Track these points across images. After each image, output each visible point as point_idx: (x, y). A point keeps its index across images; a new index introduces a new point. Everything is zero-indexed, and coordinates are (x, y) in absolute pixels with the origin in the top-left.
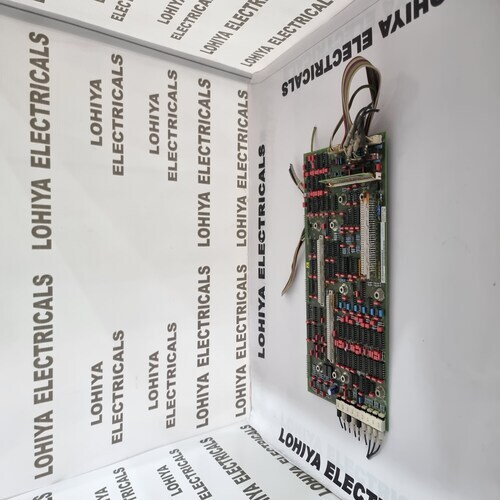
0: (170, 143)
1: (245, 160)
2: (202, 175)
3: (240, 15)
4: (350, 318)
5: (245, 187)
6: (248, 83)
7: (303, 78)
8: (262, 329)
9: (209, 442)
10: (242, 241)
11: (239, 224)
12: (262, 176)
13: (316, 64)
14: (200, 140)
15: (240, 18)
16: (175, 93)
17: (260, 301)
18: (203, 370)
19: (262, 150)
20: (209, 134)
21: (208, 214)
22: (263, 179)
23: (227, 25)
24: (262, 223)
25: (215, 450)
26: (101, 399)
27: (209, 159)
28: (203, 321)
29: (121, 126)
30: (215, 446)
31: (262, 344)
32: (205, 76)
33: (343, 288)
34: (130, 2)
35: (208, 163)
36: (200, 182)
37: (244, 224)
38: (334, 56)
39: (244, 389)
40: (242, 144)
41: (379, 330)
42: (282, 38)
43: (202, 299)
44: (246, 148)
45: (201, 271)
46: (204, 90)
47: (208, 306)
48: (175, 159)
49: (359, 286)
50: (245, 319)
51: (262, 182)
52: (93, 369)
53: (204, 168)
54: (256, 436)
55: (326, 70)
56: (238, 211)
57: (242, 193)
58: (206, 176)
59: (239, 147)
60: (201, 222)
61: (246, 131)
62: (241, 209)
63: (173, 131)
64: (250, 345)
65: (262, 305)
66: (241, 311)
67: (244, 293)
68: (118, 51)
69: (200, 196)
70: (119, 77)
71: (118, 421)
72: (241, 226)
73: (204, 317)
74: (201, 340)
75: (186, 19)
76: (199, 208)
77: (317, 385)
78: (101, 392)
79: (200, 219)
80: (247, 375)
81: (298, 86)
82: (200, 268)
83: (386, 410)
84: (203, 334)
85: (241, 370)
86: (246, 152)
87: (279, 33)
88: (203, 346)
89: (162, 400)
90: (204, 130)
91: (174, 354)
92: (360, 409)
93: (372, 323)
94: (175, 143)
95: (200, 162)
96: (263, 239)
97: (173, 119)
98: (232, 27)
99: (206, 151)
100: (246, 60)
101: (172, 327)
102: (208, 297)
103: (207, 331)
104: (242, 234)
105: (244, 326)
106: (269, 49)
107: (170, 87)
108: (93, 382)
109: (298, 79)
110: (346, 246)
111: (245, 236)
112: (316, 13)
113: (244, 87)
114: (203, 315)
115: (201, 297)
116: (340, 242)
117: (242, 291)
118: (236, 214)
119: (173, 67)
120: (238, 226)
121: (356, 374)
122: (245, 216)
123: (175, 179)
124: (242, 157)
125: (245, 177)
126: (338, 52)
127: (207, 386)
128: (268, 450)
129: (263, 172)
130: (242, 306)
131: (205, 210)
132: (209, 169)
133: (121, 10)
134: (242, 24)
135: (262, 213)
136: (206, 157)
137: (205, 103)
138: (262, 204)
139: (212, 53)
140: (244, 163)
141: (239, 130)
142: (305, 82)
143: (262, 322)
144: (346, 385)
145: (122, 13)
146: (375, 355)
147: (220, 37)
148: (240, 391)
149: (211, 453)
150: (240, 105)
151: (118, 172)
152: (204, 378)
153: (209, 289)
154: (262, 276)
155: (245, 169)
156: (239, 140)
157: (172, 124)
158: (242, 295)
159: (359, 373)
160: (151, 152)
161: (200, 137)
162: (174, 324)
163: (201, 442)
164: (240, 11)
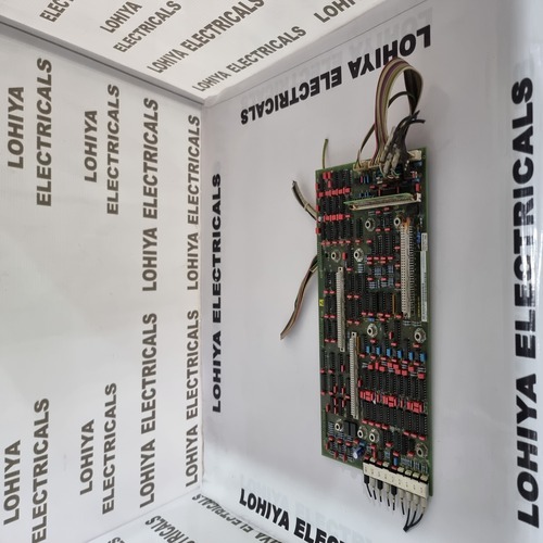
0: (109, 169)
1: (197, 192)
2: (148, 208)
3: (200, 36)
4: (380, 365)
5: (196, 223)
6: (201, 109)
7: (265, 108)
8: (217, 379)
9: (157, 522)
10: (193, 284)
11: (190, 264)
12: (216, 209)
13: (281, 95)
14: (146, 168)
15: (200, 39)
16: (116, 112)
17: (214, 347)
18: (148, 437)
19: (216, 180)
20: (156, 161)
21: (155, 253)
22: (218, 212)
23: (183, 44)
24: (216, 261)
25: (166, 531)
26: (18, 489)
27: (156, 190)
28: (148, 379)
29: (48, 145)
30: (165, 526)
31: (217, 396)
32: (151, 96)
33: (371, 329)
34: (69, 2)
35: (155, 195)
36: (145, 215)
37: (195, 264)
38: (301, 89)
39: (196, 453)
40: (193, 175)
41: (420, 377)
42: (242, 65)
43: (147, 353)
44: (197, 180)
45: (146, 320)
46: (151, 112)
47: (154, 361)
48: (116, 189)
49: (392, 326)
50: (196, 372)
51: (216, 215)
52: (8, 451)
53: (150, 200)
54: (211, 505)
55: (292, 103)
56: (189, 250)
57: (193, 229)
58: (153, 209)
59: (190, 179)
60: (146, 262)
61: (197, 161)
62: (192, 247)
63: (113, 156)
64: (203, 400)
65: (217, 352)
66: (191, 363)
67: (196, 343)
68: (45, 56)
69: (146, 232)
70: (47, 86)
71: (40, 514)
72: (192, 266)
73: (150, 374)
74: (146, 402)
75: (136, 30)
76: (145, 247)
77: (335, 447)
78: (17, 480)
79: (145, 258)
80: (199, 436)
81: (260, 115)
82: (145, 316)
83: (429, 471)
84: (149, 394)
85: (192, 431)
86: (198, 184)
87: (240, 61)
88: (149, 408)
89: (98, 479)
90: (150, 156)
91: (113, 422)
92: (396, 472)
93: (411, 369)
94: (116, 170)
95: (145, 193)
96: (218, 279)
97: (114, 142)
98: (189, 47)
99: (153, 181)
100: (199, 84)
101: (111, 389)
102: (154, 350)
103: (153, 390)
104: (193, 276)
105: (196, 380)
106: (226, 76)
107: (110, 104)
108: (7, 469)
109: (260, 107)
110: (374, 279)
111: (196, 278)
112: (281, 46)
113: (196, 113)
114: (148, 371)
115: (145, 350)
116: (365, 275)
117: (193, 340)
118: (186, 253)
119: (114, 82)
120: (189, 267)
121: (389, 431)
122: (196, 255)
123: (116, 212)
124: (193, 189)
125: (196, 212)
126: (304, 85)
127: (153, 456)
128: (228, 519)
129: (219, 204)
130: (193, 357)
131: (151, 248)
132: (155, 201)
133: (56, 9)
134: (200, 45)
135: (216, 249)
136: (153, 188)
137: (152, 126)
138: (217, 239)
139: (160, 71)
140: (195, 196)
141: (190, 159)
142: (268, 112)
143: (217, 371)
144: (374, 444)
145: (55, 12)
146: (415, 408)
147: (173, 55)
148: (191, 456)
149: (161, 534)
150: (190, 131)
151: (44, 202)
152: (149, 446)
153: (155, 340)
154: (217, 319)
155: (197, 203)
156: (190, 170)
157: (113, 148)
158: (193, 345)
159: (392, 429)
160: (87, 178)
161: (145, 164)
162: (113, 385)
163: (147, 523)
164: (201, 32)
